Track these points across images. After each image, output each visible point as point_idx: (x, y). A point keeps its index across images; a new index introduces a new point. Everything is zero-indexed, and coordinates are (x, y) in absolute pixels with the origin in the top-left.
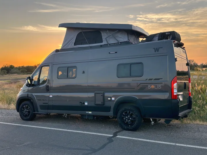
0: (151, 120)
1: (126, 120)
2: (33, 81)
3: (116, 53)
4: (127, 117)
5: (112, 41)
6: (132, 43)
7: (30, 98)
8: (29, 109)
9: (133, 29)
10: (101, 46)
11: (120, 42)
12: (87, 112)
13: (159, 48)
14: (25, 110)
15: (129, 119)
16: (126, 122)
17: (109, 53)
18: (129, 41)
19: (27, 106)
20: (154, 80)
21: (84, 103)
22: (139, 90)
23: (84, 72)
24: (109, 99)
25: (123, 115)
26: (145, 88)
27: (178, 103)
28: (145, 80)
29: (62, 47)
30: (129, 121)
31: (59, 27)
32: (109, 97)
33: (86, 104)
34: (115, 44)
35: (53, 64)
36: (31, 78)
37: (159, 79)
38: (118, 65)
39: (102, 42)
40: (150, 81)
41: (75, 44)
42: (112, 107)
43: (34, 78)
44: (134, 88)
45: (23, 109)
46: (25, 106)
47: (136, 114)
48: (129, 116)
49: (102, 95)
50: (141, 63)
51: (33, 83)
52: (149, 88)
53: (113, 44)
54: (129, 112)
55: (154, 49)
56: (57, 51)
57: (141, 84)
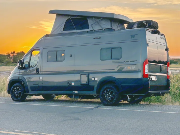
0: (128, 97)
1: (106, 97)
2: (24, 65)
3: (100, 38)
4: (107, 95)
5: (97, 28)
6: (114, 30)
7: (21, 80)
8: (20, 91)
9: (115, 17)
10: (87, 32)
11: (104, 29)
12: (74, 92)
13: (135, 35)
14: (16, 91)
15: (110, 96)
16: (107, 98)
17: (94, 38)
18: (111, 28)
19: (18, 88)
20: (130, 62)
21: (71, 83)
22: (118, 70)
23: (71, 56)
24: (93, 79)
25: (105, 93)
26: (122, 69)
27: (148, 81)
28: (123, 62)
29: (51, 32)
30: (110, 98)
31: (49, 13)
32: (93, 78)
33: (73, 84)
34: (100, 30)
35: (43, 48)
36: (22, 61)
37: (134, 61)
38: (101, 49)
39: (88, 28)
40: (127, 63)
41: (64, 30)
42: (96, 87)
43: (25, 62)
44: (114, 69)
45: (15, 91)
46: (16, 88)
47: (115, 91)
48: (109, 94)
49: (87, 76)
50: (121, 47)
51: (24, 66)
52: (126, 68)
53: (98, 31)
54: (110, 90)
55: (130, 35)
56: (47, 36)
57: (119, 65)
